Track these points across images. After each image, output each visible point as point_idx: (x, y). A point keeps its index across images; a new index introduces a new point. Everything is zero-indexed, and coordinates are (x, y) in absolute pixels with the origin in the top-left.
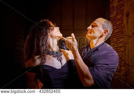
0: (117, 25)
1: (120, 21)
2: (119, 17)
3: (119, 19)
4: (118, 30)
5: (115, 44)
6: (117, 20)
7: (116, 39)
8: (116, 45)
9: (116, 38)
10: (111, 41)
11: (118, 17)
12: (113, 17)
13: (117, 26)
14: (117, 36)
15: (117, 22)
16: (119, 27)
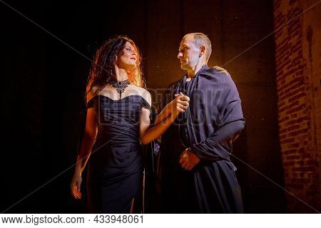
0: (290, 63)
1: (295, 51)
2: (293, 41)
3: (294, 46)
4: (293, 77)
5: (287, 113)
6: (289, 50)
7: (290, 101)
8: (290, 115)
9: (290, 98)
10: (280, 109)
11: (291, 41)
12: (282, 43)
13: (291, 66)
14: (291, 91)
15: (291, 54)
16: (294, 68)
